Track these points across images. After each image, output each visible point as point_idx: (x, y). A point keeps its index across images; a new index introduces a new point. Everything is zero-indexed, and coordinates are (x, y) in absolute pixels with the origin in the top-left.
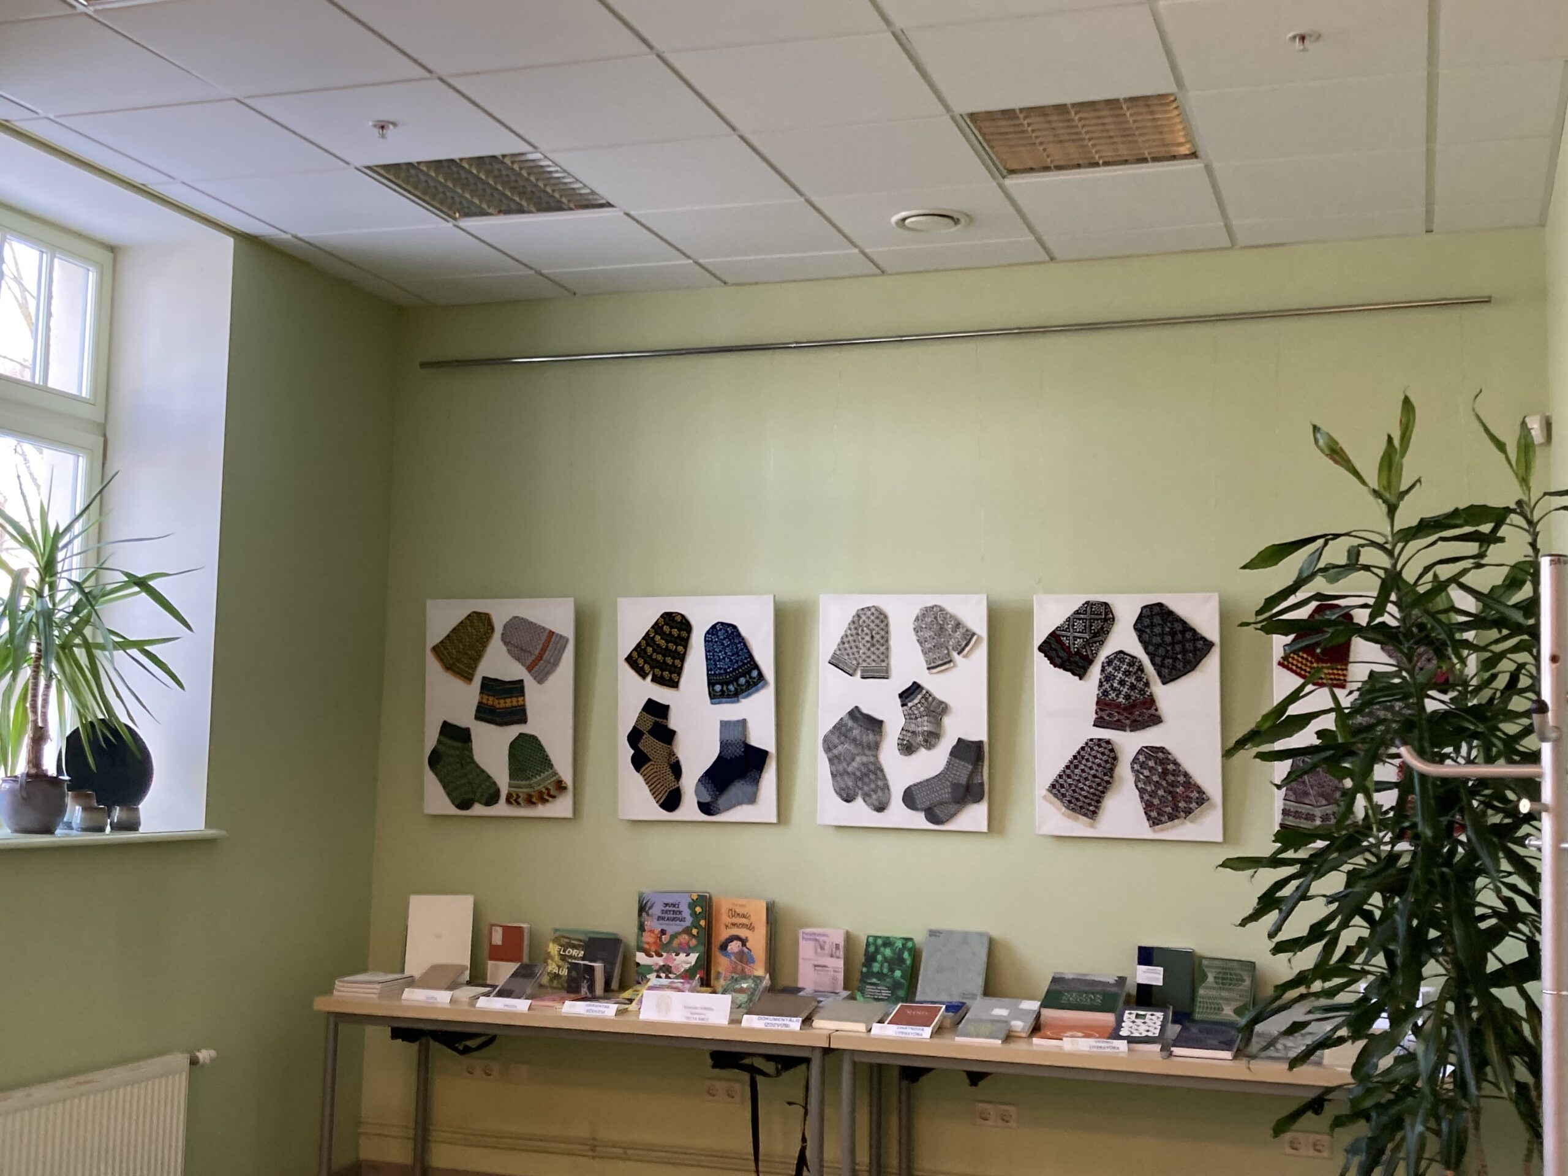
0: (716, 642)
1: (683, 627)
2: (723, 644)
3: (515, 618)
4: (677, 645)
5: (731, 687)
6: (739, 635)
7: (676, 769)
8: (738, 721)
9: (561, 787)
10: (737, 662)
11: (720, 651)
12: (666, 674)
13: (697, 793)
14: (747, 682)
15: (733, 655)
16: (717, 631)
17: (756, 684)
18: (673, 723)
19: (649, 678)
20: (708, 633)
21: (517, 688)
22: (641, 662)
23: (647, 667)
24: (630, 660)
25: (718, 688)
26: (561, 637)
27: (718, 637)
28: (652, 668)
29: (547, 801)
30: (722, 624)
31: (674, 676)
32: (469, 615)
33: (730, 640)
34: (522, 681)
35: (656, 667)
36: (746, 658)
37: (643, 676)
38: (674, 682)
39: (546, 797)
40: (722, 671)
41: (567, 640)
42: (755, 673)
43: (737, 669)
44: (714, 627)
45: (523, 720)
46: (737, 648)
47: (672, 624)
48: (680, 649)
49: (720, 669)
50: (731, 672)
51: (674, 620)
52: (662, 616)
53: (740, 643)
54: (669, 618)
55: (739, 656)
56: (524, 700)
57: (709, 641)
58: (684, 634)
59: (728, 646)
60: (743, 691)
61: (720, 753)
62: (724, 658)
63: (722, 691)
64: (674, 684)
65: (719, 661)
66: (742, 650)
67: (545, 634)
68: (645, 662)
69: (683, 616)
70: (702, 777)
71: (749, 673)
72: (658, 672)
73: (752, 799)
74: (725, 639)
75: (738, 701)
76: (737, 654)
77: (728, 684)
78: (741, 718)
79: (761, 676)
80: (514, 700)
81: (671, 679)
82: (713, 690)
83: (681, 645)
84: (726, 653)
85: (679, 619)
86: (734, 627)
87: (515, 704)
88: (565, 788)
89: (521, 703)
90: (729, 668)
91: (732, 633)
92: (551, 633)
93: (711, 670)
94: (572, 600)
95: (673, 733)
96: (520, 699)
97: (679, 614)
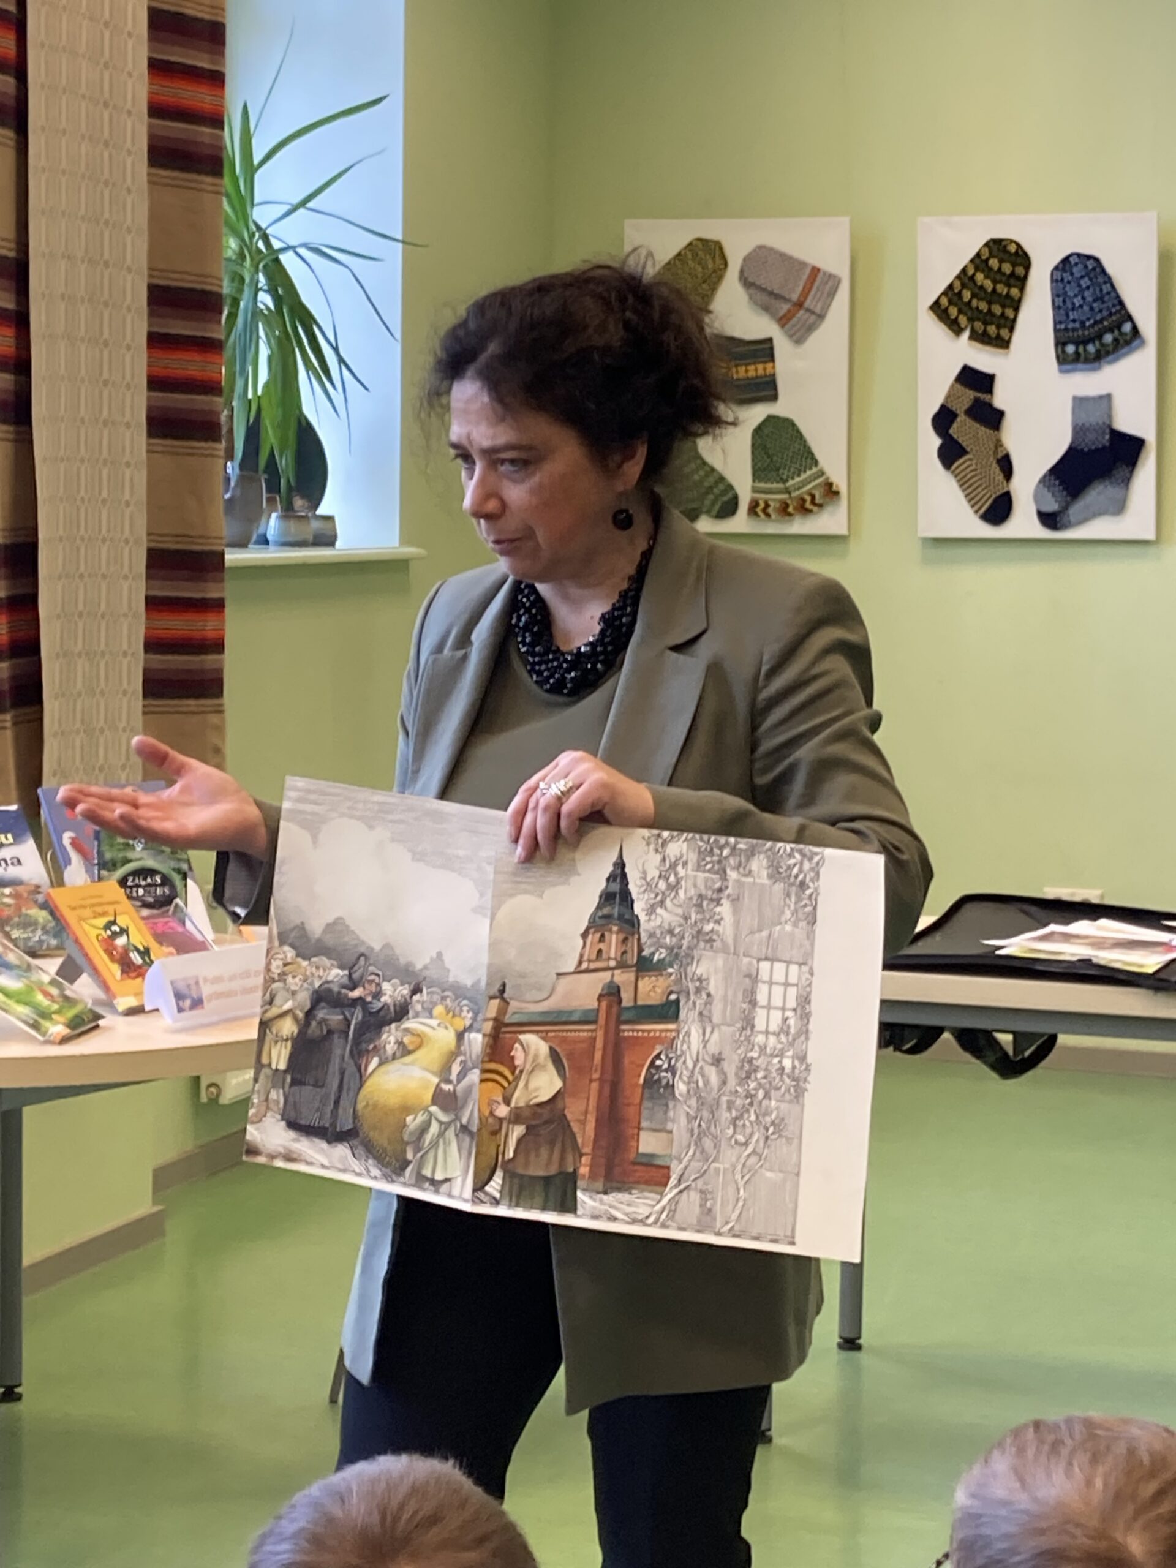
0: (1069, 282)
1: (1019, 260)
2: (1079, 286)
3: (761, 247)
4: (1009, 286)
5: (1091, 348)
6: (1103, 271)
7: (1006, 466)
8: (1101, 397)
9: (831, 492)
10: (1101, 311)
11: (1076, 296)
12: (992, 330)
13: (1037, 498)
14: (1116, 340)
15: (1095, 301)
16: (1071, 267)
17: (1128, 343)
18: (1000, 399)
19: (966, 334)
20: (1056, 268)
21: (764, 350)
22: (953, 312)
23: (963, 320)
24: (936, 307)
25: (1070, 349)
26: (831, 276)
27: (1072, 274)
28: (971, 320)
29: (810, 511)
30: (1079, 255)
31: (1004, 333)
32: (690, 244)
33: (1091, 279)
34: (770, 340)
35: (979, 320)
36: (1114, 306)
37: (958, 331)
38: (1002, 340)
39: (808, 505)
40: (1077, 325)
41: (839, 281)
42: (1127, 327)
43: (1101, 321)
44: (1066, 260)
45: (774, 398)
46: (1101, 290)
47: (1001, 255)
48: (1015, 292)
49: (1074, 321)
50: (1092, 326)
51: (1005, 250)
52: (987, 245)
53: (1105, 283)
54: (997, 246)
55: (1103, 302)
56: (774, 367)
57: (1057, 281)
58: (1020, 271)
59: (1088, 288)
60: (1108, 353)
61: (1073, 442)
62: (1081, 306)
63: (1077, 353)
64: (1004, 344)
65: (1073, 309)
66: (1108, 293)
67: (808, 271)
68: (960, 311)
69: (1018, 245)
70: (1045, 476)
71: (1119, 327)
72: (979, 326)
73: (1119, 508)
74: (1082, 277)
75: (1099, 368)
76: (1100, 299)
77: (1085, 342)
78: (1103, 392)
79: (1135, 331)
80: (760, 367)
81: (998, 337)
82: (1064, 352)
83: (1015, 286)
84: (1083, 298)
85: (1012, 248)
86: (1097, 260)
87: (761, 372)
88: (837, 493)
89: (769, 371)
90: (1088, 319)
91: (1094, 269)
92: (815, 271)
93: (1060, 322)
94: (845, 220)
95: (1001, 414)
96: (769, 365)
97: (1012, 241)
